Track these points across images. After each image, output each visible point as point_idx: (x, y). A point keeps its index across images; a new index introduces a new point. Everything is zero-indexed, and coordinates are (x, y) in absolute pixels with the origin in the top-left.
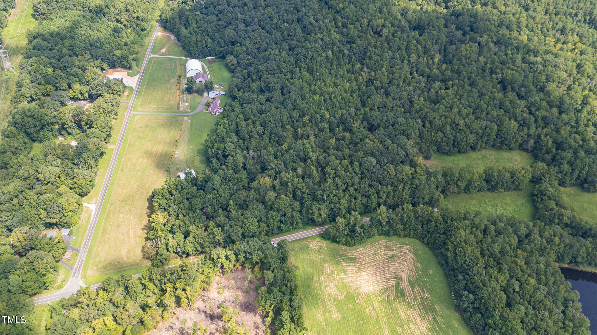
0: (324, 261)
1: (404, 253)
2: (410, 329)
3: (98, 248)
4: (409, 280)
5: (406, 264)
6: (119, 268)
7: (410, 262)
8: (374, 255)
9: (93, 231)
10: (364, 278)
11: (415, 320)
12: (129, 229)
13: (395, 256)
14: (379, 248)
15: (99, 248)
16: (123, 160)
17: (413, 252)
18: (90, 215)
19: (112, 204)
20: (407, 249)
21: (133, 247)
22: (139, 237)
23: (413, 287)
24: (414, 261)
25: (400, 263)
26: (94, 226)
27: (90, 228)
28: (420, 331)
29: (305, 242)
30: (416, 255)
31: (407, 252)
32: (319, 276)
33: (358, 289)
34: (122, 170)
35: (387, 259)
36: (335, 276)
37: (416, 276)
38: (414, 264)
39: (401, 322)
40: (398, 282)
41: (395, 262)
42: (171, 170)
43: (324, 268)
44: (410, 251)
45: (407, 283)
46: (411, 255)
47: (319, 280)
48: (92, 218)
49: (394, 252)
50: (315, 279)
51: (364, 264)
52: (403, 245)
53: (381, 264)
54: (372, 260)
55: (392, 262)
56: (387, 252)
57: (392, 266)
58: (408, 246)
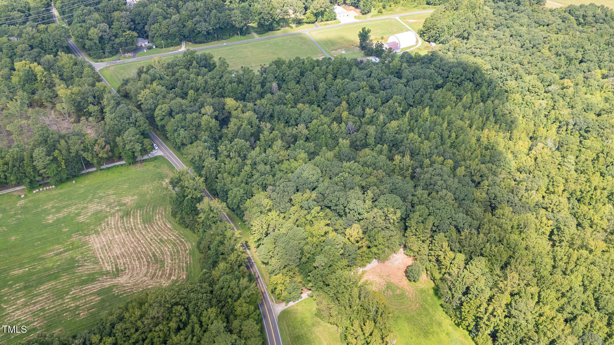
0: (142, 195)
1: (170, 275)
2: (18, 299)
4: (114, 286)
5: (146, 278)
7: (152, 284)
8: (160, 240)
10: (116, 236)
11: (34, 303)
13: (163, 265)
14: (174, 244)
17: (173, 285)
18: (173, 51)
20: (179, 277)
23: (98, 293)
25: (148, 272)
28: (13, 312)
31: (174, 278)
33: (97, 233)
35: (154, 256)
36: (117, 208)
37: (121, 295)
39: (32, 286)
40: (109, 273)
41: (148, 266)
43: (130, 197)
44: (177, 281)
45: (107, 284)
46: (167, 284)
47: (109, 195)
49: (170, 261)
50: (111, 192)
51: (141, 233)
52: (187, 271)
53: (144, 250)
54: (151, 240)
55: (149, 262)
56: (168, 253)
57: (140, 263)
58: (185, 277)
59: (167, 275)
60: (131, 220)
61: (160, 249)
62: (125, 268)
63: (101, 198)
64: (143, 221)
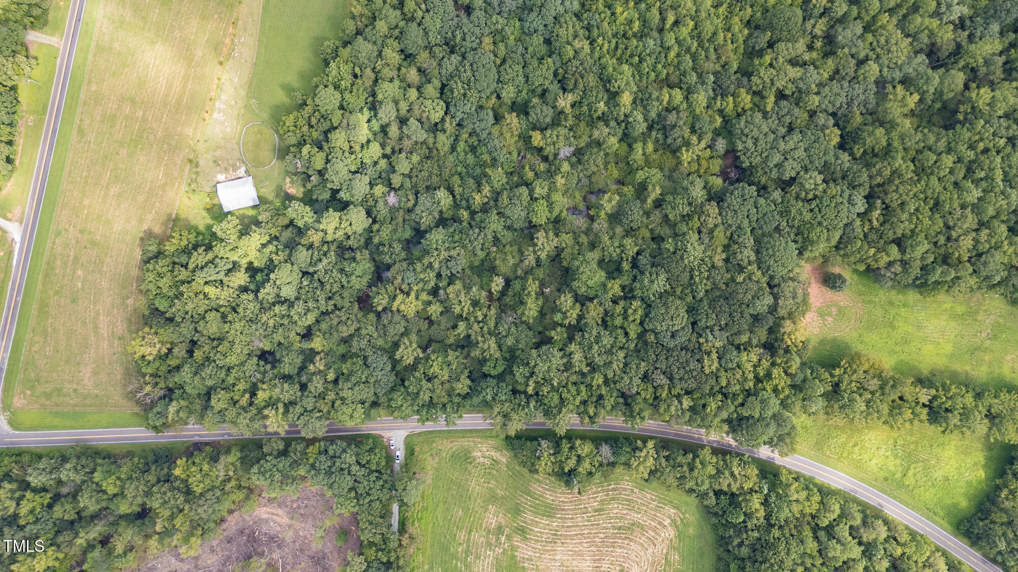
0: (493, 498)
1: (660, 523)
3: (31, 345)
5: (650, 551)
6: (76, 406)
7: (661, 548)
8: (596, 511)
9: (20, 299)
10: (557, 557)
12: (98, 314)
13: (639, 525)
14: (613, 499)
15: (35, 349)
16: (82, 97)
17: (677, 527)
18: (11, 253)
19: (59, 234)
20: (670, 517)
21: (106, 361)
22: (120, 339)
24: (671, 547)
25: (642, 545)
26: (20, 286)
27: (13, 289)
29: (466, 443)
30: (680, 535)
31: (667, 522)
32: (471, 531)
34: (81, 132)
35: (620, 528)
36: (503, 539)
38: (668, 553)
41: (631, 540)
42: (201, 163)
43: (487, 514)
44: (674, 521)
46: (671, 533)
47: (469, 539)
48: (15, 263)
49: (639, 516)
50: (462, 535)
51: (568, 527)
52: (665, 504)
53: (602, 535)
54: (589, 521)
55: (626, 538)
56: (625, 512)
57: (621, 547)
58: (672, 511)
59: (659, 527)
60: (536, 530)
61: (612, 518)
62: (621, 565)
63: (467, 552)
64: (548, 516)
